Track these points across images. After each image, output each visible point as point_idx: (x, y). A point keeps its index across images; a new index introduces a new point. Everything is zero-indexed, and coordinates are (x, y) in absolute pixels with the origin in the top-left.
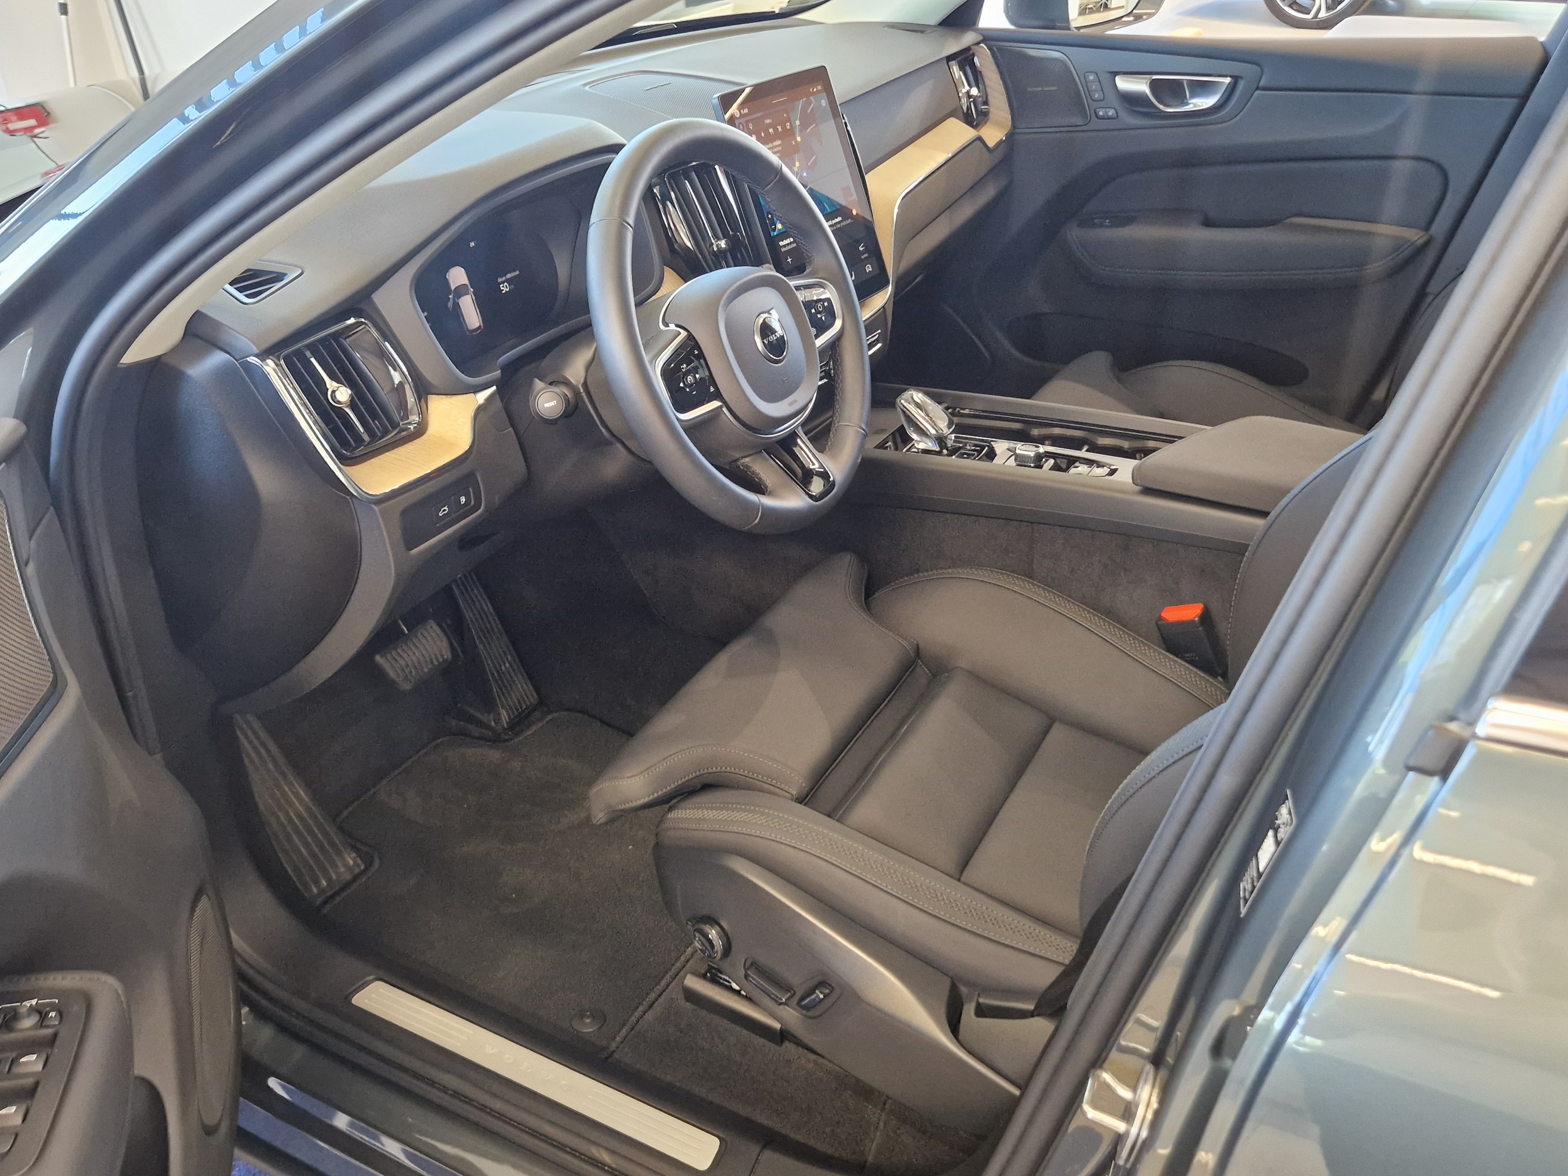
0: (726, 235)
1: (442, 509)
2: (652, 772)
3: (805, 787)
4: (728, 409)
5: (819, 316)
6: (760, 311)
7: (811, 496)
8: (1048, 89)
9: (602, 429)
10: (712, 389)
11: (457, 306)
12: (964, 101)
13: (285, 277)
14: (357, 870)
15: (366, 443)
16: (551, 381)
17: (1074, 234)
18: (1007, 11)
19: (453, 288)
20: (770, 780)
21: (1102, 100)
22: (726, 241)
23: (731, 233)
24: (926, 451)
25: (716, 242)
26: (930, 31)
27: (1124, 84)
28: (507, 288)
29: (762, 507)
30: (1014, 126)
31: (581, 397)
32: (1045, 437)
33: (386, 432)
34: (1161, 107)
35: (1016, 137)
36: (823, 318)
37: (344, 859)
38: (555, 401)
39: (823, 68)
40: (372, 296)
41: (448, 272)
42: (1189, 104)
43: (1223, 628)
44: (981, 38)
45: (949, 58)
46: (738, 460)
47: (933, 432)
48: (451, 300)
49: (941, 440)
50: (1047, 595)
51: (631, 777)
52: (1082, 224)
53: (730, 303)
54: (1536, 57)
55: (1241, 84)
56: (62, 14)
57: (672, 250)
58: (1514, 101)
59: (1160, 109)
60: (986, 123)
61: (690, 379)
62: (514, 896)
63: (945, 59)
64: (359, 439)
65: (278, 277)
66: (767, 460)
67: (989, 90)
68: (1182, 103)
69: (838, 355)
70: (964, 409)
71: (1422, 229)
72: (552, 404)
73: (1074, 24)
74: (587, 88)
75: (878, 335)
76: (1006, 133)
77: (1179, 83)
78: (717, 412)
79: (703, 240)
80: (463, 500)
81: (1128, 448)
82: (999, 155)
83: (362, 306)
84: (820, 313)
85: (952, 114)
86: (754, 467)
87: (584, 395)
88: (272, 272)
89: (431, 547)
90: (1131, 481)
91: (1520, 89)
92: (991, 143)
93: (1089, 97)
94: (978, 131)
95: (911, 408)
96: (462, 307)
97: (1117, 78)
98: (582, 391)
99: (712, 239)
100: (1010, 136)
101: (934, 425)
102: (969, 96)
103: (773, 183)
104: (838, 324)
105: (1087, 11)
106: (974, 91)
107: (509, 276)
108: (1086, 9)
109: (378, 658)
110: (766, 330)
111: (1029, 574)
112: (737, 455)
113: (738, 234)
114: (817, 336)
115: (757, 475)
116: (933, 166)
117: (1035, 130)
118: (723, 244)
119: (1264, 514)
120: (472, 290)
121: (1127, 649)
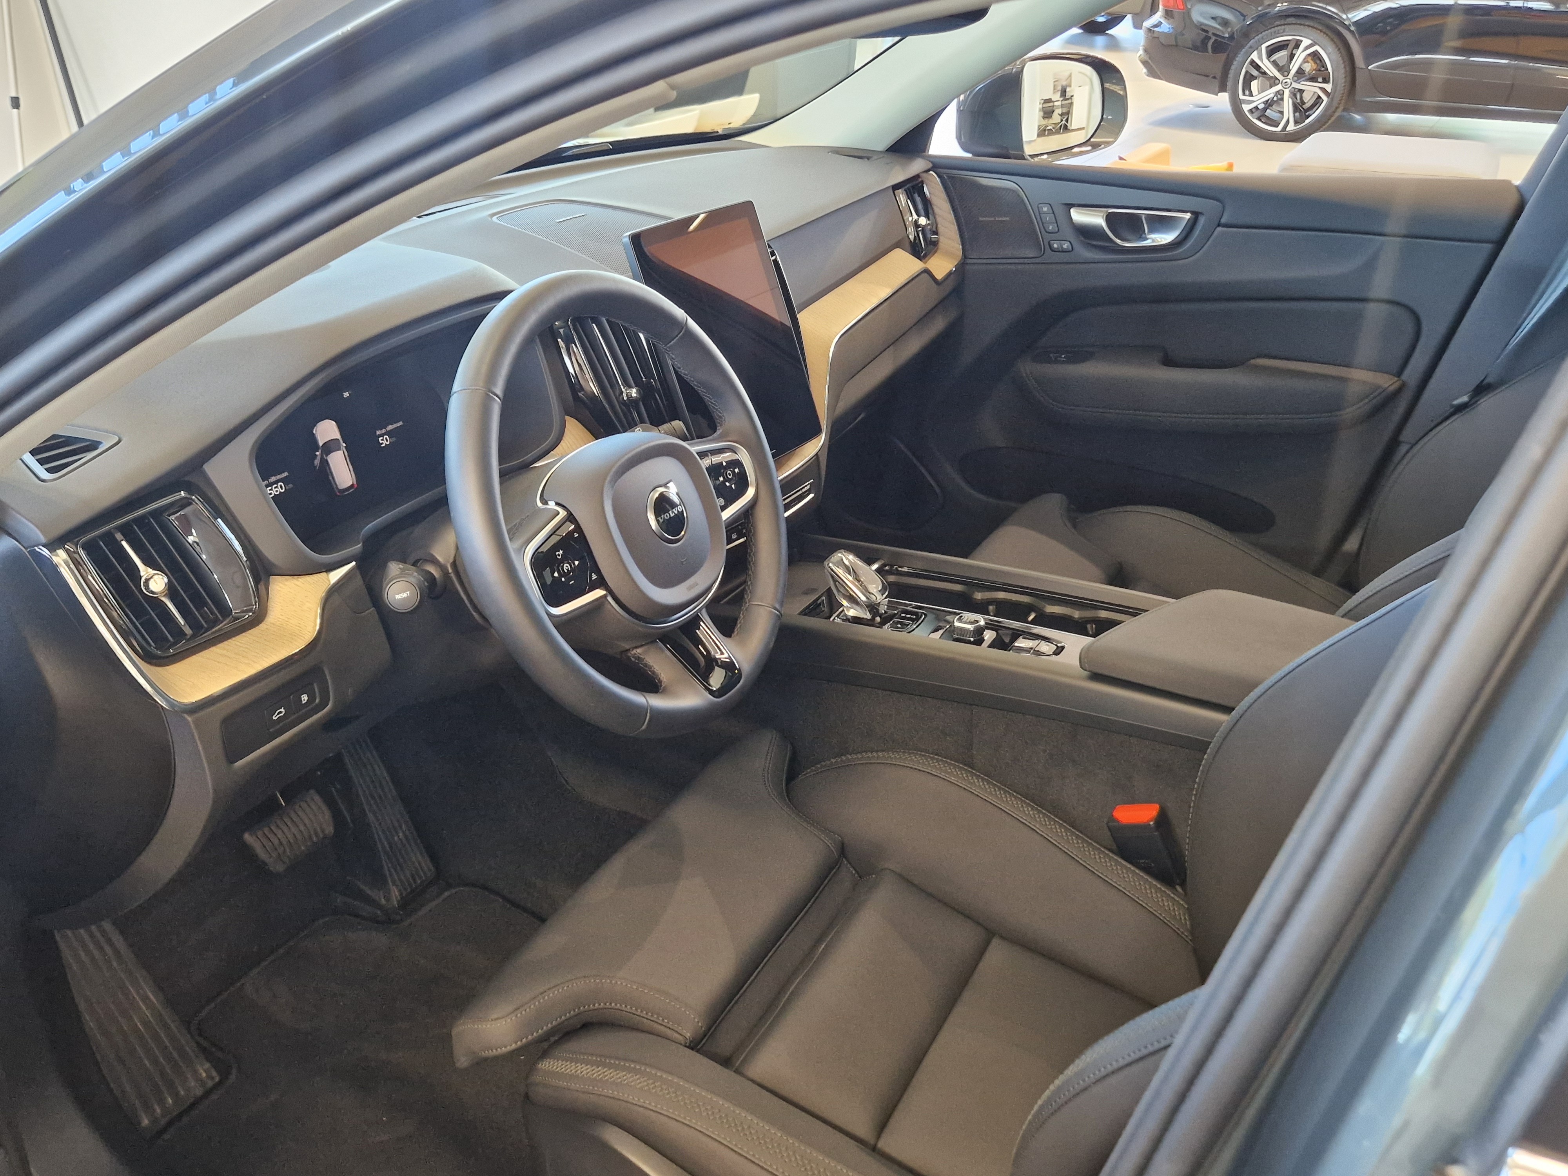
0: (638, 384)
1: (277, 712)
2: (521, 1013)
3: (702, 1027)
4: (614, 599)
5: (728, 484)
6: (656, 484)
7: (711, 692)
8: (1000, 219)
9: (474, 613)
10: (594, 577)
11: (325, 463)
12: (911, 230)
13: (100, 446)
14: (210, 1084)
15: (188, 637)
16: (414, 560)
17: (1028, 368)
18: (959, 138)
19: (321, 444)
20: (661, 1018)
21: (1056, 233)
22: (637, 390)
23: (644, 379)
24: (857, 620)
25: (626, 390)
26: (876, 157)
27: (1079, 216)
28: (387, 441)
29: (651, 710)
30: (965, 256)
31: (450, 578)
32: (989, 602)
33: (216, 622)
34: (1118, 241)
35: (968, 267)
36: (733, 486)
37: (195, 1072)
38: (408, 592)
39: (749, 204)
40: (204, 466)
41: (315, 426)
42: (1147, 239)
43: (1183, 831)
44: (930, 165)
45: (895, 187)
46: (628, 650)
47: (864, 598)
48: (319, 458)
49: (872, 608)
50: (987, 787)
51: (496, 1019)
52: (1037, 359)
53: (619, 477)
54: (1510, 202)
55: (1202, 220)
56: (14, 108)
57: (576, 398)
58: (1488, 247)
59: (1116, 243)
60: (935, 252)
61: (566, 566)
62: (384, 1119)
63: (891, 188)
64: (179, 633)
65: (92, 446)
66: (663, 651)
67: (939, 220)
68: (1140, 238)
69: (752, 525)
70: (902, 567)
71: (1394, 375)
72: (404, 595)
73: (1028, 150)
74: (495, 219)
75: (808, 487)
76: (956, 264)
77: (1137, 218)
78: (598, 604)
79: (611, 387)
80: (305, 698)
81: (1078, 618)
82: (950, 285)
83: (193, 478)
84: (729, 480)
85: (898, 245)
86: (646, 659)
87: (452, 575)
88: (86, 440)
89: (264, 755)
90: (1079, 666)
91: (1495, 235)
92: (939, 275)
93: (1043, 230)
94: (925, 263)
95: (840, 572)
96: (331, 465)
97: (1072, 210)
98: (450, 571)
99: (622, 387)
100: (961, 267)
101: (866, 591)
102: (916, 224)
103: (677, 338)
104: (751, 492)
105: (1046, 132)
106: (923, 221)
107: (390, 428)
108: (1045, 130)
109: (247, 836)
110: (662, 504)
111: (968, 762)
112: (627, 646)
113: (652, 380)
114: (723, 508)
115: (650, 667)
116: (875, 302)
117: (985, 261)
118: (634, 392)
119: (1228, 710)
120: (344, 445)
121: (1074, 853)
